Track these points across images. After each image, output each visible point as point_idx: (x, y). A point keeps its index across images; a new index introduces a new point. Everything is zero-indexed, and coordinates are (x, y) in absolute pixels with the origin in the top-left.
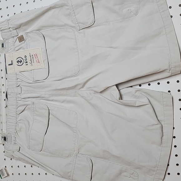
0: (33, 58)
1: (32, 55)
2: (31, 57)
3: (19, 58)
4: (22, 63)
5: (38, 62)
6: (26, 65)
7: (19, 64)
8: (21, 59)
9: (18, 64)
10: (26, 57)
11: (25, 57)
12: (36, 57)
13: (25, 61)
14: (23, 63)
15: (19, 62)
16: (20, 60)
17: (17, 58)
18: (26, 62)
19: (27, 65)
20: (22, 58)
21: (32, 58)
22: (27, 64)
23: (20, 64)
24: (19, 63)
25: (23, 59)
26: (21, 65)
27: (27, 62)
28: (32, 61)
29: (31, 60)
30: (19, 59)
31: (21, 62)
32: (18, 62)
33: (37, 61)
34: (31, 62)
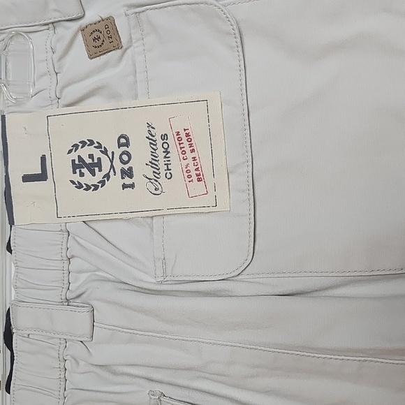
0: (167, 152)
1: (164, 137)
2: (153, 143)
3: (84, 143)
4: (99, 176)
5: (193, 173)
6: (124, 186)
7: (83, 181)
8: (97, 154)
9: (76, 178)
10: (124, 141)
11: (120, 145)
12: (188, 149)
13: (118, 165)
14: (107, 176)
15: (85, 170)
16: (91, 156)
17: (76, 146)
18: (123, 171)
19: (132, 186)
20: (99, 146)
21: (160, 152)
22: (128, 181)
23: (88, 179)
24: (82, 175)
25: (105, 152)
26: (96, 188)
27: (128, 173)
28: (163, 168)
29: (153, 164)
30: (84, 152)
31: (94, 166)
32: (78, 166)
33: (191, 168)
34: (156, 173)
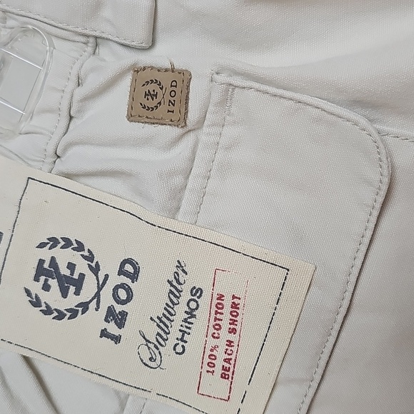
0: (191, 313)
1: (197, 292)
3: (68, 243)
4: (72, 301)
5: (219, 363)
6: (104, 333)
9: (36, 288)
10: (131, 269)
11: (121, 272)
12: (225, 325)
13: (107, 299)
14: (85, 306)
16: (71, 267)
17: (54, 242)
18: (110, 311)
19: (117, 339)
20: (90, 258)
21: (180, 311)
22: (112, 328)
23: (53, 297)
24: (46, 287)
25: (95, 270)
26: (60, 316)
27: (120, 320)
28: (175, 334)
29: (163, 322)
30: (64, 257)
31: (70, 283)
32: (45, 271)
33: (221, 355)
34: (162, 338)
